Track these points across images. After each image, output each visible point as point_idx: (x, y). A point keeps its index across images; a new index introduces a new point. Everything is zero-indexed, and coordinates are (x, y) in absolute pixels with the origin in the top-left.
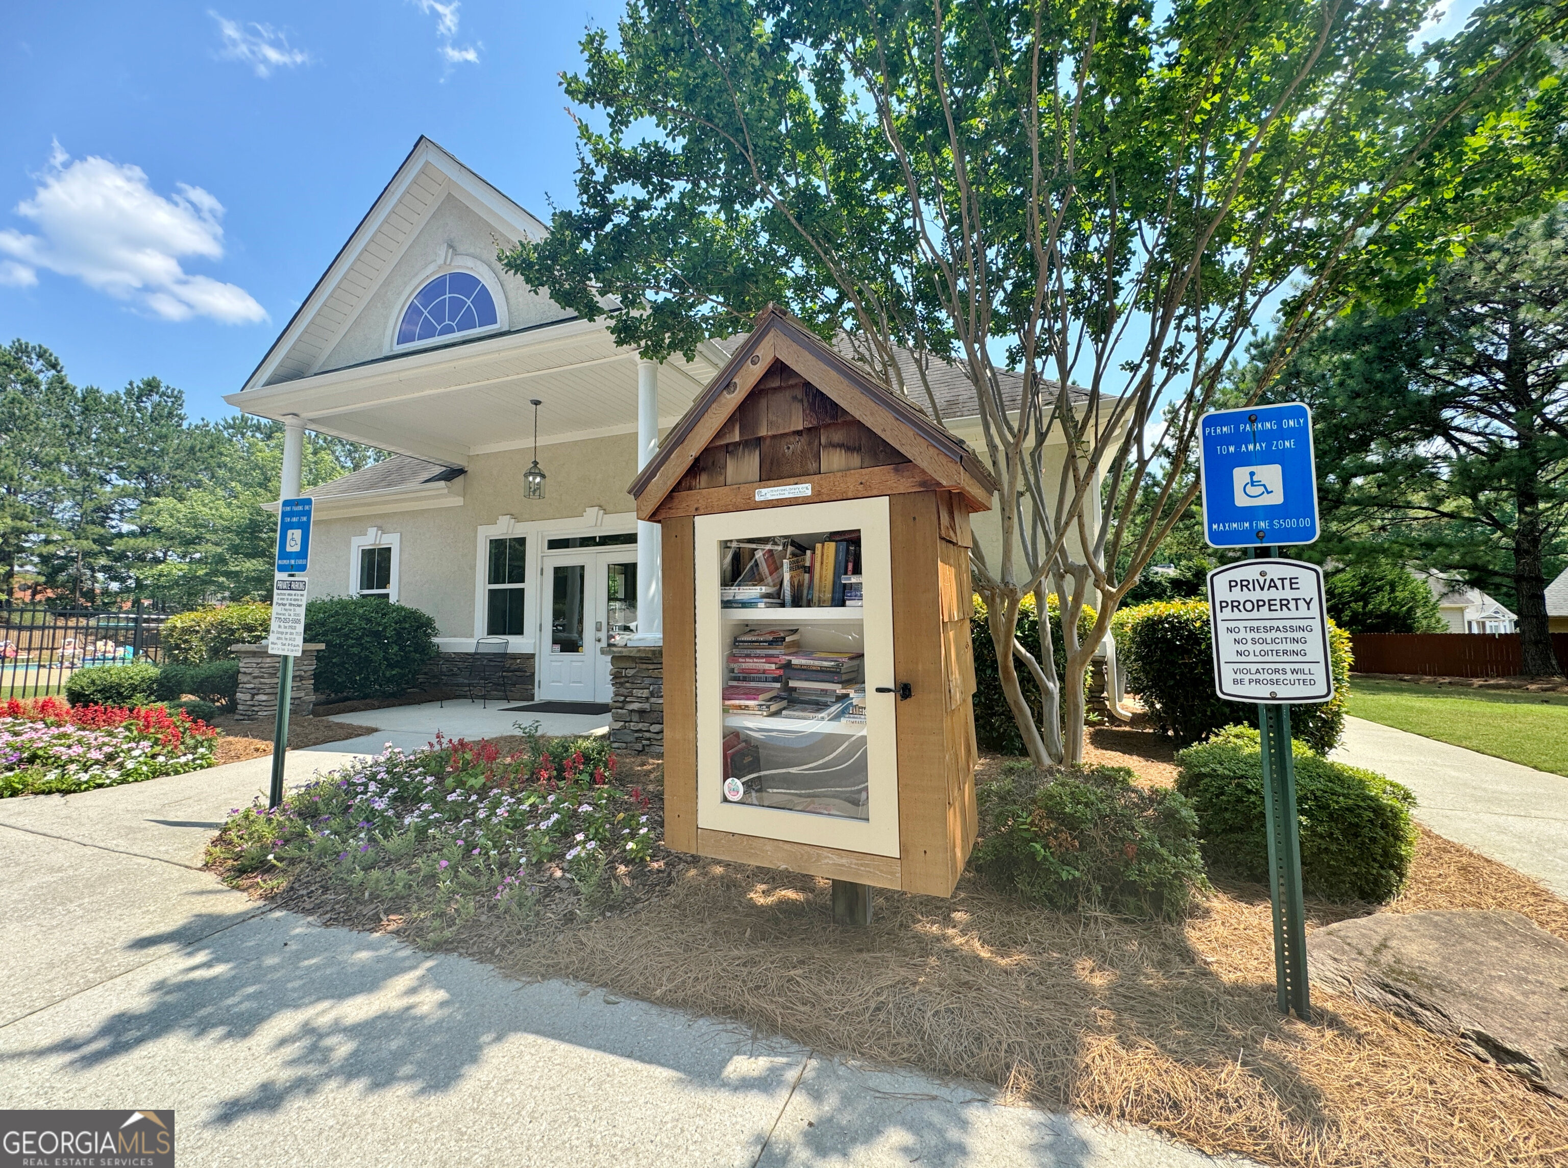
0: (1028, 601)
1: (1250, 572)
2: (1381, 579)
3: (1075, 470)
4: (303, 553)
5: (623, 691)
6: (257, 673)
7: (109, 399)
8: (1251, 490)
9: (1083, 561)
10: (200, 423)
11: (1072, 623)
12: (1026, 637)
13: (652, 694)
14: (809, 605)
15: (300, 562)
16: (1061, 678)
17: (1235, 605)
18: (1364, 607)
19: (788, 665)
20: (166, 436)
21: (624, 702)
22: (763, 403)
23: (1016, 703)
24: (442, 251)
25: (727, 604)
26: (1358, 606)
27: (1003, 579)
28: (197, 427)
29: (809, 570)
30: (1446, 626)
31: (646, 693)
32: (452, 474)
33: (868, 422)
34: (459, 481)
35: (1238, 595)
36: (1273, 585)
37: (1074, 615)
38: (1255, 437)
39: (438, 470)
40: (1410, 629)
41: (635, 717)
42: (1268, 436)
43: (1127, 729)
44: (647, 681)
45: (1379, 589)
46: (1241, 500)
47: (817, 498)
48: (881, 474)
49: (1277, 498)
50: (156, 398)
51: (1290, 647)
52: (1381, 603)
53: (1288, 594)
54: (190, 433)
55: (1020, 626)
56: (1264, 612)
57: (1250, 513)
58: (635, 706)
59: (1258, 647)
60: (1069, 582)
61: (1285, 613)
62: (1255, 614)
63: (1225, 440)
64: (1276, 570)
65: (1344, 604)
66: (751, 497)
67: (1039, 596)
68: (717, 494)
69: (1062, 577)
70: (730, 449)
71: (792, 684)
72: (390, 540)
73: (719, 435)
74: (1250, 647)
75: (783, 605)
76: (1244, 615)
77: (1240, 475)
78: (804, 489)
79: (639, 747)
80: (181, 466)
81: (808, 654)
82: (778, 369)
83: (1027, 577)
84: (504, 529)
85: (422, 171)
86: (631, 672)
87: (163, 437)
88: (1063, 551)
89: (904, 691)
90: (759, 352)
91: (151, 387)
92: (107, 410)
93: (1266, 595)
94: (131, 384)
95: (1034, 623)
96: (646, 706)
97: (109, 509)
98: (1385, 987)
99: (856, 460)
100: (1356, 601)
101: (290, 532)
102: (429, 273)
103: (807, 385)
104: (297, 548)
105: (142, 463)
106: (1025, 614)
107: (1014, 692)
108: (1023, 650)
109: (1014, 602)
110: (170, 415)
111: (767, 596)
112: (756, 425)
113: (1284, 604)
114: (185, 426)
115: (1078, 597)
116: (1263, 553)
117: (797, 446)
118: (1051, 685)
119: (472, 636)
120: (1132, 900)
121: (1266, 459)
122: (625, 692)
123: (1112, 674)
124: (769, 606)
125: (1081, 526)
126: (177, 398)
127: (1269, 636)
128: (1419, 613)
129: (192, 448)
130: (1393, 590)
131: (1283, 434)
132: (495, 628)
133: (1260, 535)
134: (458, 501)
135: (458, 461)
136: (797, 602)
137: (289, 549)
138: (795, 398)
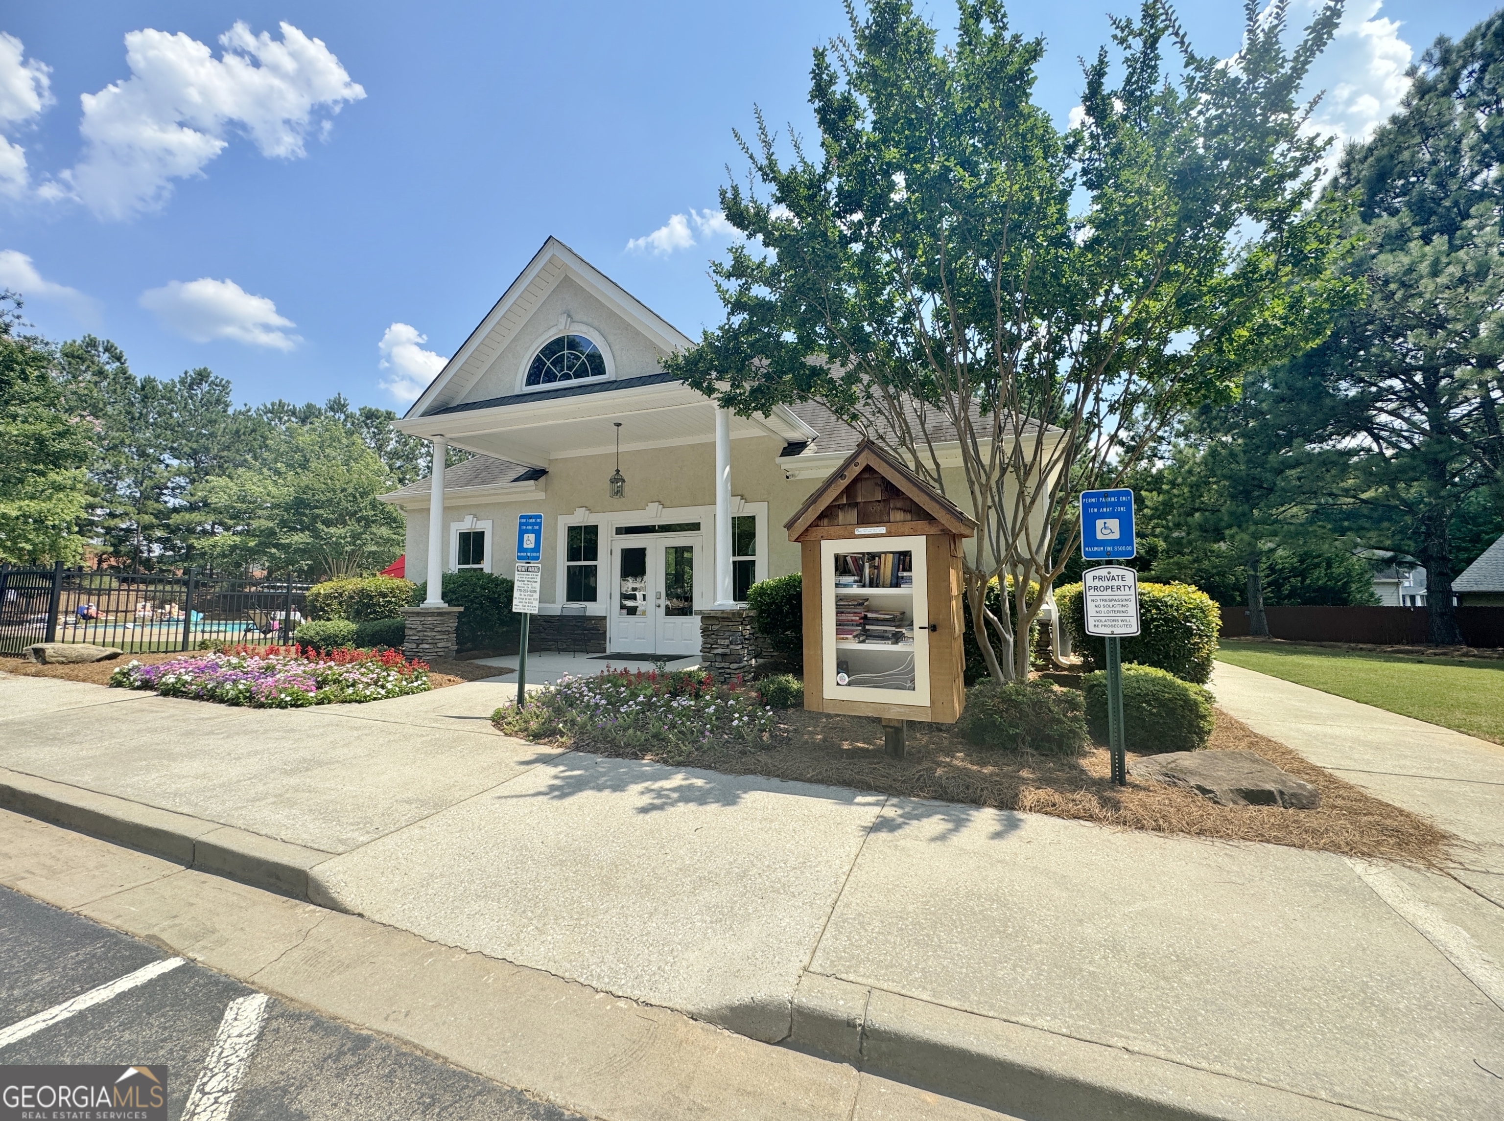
0: (994, 581)
1: (1102, 572)
2: (1319, 556)
3: (1024, 500)
4: (537, 548)
5: (709, 640)
6: (420, 628)
7: (165, 387)
8: (1104, 531)
9: (1029, 557)
10: (243, 409)
11: (1022, 595)
12: (992, 605)
13: (731, 643)
14: (877, 586)
15: (535, 554)
16: (1015, 633)
17: (1095, 588)
18: (1302, 582)
19: (865, 617)
20: (215, 421)
21: (711, 648)
22: (859, 485)
23: (985, 647)
24: (563, 319)
25: (837, 585)
26: (1296, 581)
27: (977, 568)
28: (240, 413)
29: (877, 568)
30: (1379, 600)
31: (727, 642)
32: (536, 474)
33: (916, 500)
34: (542, 479)
35: (1097, 583)
36: (1113, 578)
37: (1023, 591)
38: (1107, 505)
39: (522, 471)
40: (1345, 602)
41: (719, 659)
42: (1113, 505)
43: (1066, 673)
44: (727, 634)
45: (1317, 566)
46: (1099, 536)
47: (889, 534)
48: (921, 524)
49: (1116, 536)
50: (205, 387)
51: (1121, 609)
52: (1318, 579)
53: (1121, 583)
54: (235, 418)
55: (988, 598)
56: (1109, 592)
57: (1103, 543)
58: (719, 651)
59: (1106, 609)
60: (1020, 569)
61: (1119, 592)
62: (1105, 593)
63: (1092, 505)
64: (1115, 571)
65: (1284, 579)
66: (853, 532)
67: (1001, 579)
68: (832, 530)
69: (1016, 566)
70: (841, 507)
71: (867, 627)
72: (484, 526)
73: (835, 500)
74: (1102, 609)
75: (864, 586)
76: (1100, 593)
77: (1099, 523)
78: (882, 530)
79: (722, 679)
80: (228, 448)
81: (876, 612)
82: (868, 469)
83: (994, 565)
84: (581, 518)
85: (550, 261)
86: (715, 628)
87: (212, 422)
88: (1016, 549)
89: (933, 628)
90: (859, 460)
91: (202, 376)
92: (163, 398)
93: (1110, 583)
94: (186, 373)
95: (997, 596)
96: (728, 651)
97: (161, 487)
98: (1166, 775)
99: (909, 517)
100: (1295, 577)
101: (526, 536)
102: (551, 335)
103: (883, 478)
104: (532, 546)
105: (195, 446)
106: (992, 589)
107: (983, 639)
108: (991, 615)
109: (985, 582)
110: (218, 401)
111: (856, 581)
112: (855, 496)
113: (1119, 588)
114: (230, 411)
115: (1026, 580)
116: (1109, 563)
117: (879, 507)
118: (1007, 636)
119: (554, 602)
120: (1047, 745)
121: (1112, 516)
122: (711, 641)
123: (1055, 635)
124: (858, 586)
125: (1027, 535)
126: (225, 387)
127: (1111, 604)
128: (1354, 587)
129: (237, 431)
130: (1329, 566)
131: (1120, 504)
132: (572, 596)
133: (1108, 554)
134: (541, 495)
135: (540, 464)
136: (871, 586)
137: (525, 546)
138: (876, 484)
